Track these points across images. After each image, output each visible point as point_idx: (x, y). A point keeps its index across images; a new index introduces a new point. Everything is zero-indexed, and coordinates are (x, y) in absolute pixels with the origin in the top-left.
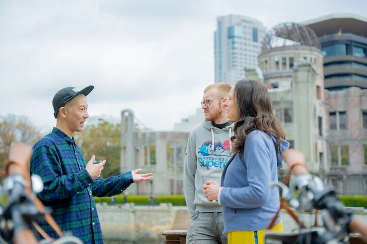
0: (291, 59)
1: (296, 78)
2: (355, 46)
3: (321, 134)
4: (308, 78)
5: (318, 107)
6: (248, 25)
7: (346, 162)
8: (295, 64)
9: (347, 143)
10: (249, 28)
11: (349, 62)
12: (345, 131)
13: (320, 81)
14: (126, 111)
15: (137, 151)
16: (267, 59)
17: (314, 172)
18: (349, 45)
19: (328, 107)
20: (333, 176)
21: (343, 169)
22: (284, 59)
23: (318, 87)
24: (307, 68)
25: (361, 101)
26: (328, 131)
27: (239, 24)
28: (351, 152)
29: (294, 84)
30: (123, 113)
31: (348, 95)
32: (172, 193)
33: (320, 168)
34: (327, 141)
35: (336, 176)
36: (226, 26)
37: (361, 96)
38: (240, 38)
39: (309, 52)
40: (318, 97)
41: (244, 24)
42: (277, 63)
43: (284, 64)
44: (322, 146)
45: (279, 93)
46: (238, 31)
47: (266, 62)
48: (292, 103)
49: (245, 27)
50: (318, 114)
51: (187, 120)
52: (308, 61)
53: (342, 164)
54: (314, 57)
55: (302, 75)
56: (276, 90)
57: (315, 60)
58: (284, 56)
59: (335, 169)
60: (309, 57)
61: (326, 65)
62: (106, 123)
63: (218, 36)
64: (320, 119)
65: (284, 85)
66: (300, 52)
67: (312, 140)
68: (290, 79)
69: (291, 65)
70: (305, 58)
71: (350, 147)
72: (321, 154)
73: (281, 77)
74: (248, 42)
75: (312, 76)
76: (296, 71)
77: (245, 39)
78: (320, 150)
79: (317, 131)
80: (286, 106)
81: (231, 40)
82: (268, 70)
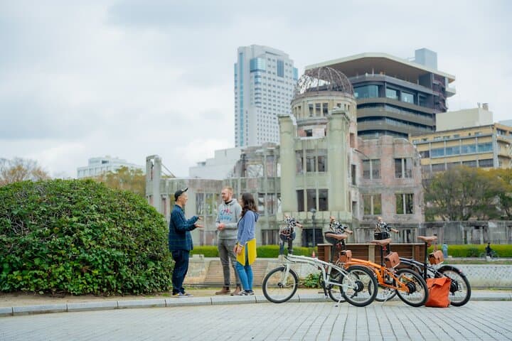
0: (325, 105)
1: (330, 126)
2: (388, 88)
3: (354, 183)
4: (342, 126)
5: (352, 155)
6: (272, 57)
7: (378, 211)
8: (330, 112)
9: (380, 192)
10: (274, 61)
11: (382, 104)
12: (378, 180)
13: (354, 129)
14: (153, 157)
15: (164, 199)
16: (301, 104)
17: (347, 222)
18: (381, 87)
19: (360, 154)
20: (365, 225)
21: (376, 218)
22: (318, 105)
23: (352, 135)
24: (342, 116)
25: (394, 149)
26: (361, 180)
27: (262, 56)
28: (383, 200)
29: (328, 131)
30: (148, 160)
31: (380, 144)
32: (202, 244)
33: (353, 218)
34: (360, 190)
35: (369, 225)
36: (248, 57)
37: (393, 144)
38: (264, 71)
39: (343, 99)
40: (352, 146)
41: (268, 56)
42: (311, 109)
43: (318, 110)
44: (355, 196)
45: (313, 140)
46: (261, 64)
47: (300, 107)
48: (326, 151)
49: (269, 59)
50: (352, 162)
51: (204, 164)
52: (342, 108)
53: (374, 214)
54: (347, 104)
55: (337, 123)
56: (310, 138)
57: (349, 106)
58: (318, 102)
59: (368, 218)
60: (343, 104)
61: (359, 107)
62: (125, 169)
63: (239, 68)
64: (354, 167)
65: (318, 132)
66: (334, 98)
67: (346, 189)
68: (325, 126)
69: (326, 111)
70: (339, 105)
71: (382, 196)
72: (354, 203)
73: (315, 124)
74: (273, 77)
75: (347, 123)
76: (330, 119)
77: (269, 72)
78: (353, 199)
79: (350, 180)
80: (320, 154)
81: (253, 74)
82: (302, 115)
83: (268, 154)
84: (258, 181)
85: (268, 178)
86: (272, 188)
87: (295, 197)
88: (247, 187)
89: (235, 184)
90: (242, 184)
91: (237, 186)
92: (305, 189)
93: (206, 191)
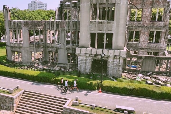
28: (141, 34)
34: (128, 27)
83: (73, 5)
84: (66, 23)
85: (73, 22)
86: (75, 28)
87: (89, 37)
88: (60, 26)
89: (53, 24)
90: (56, 24)
91: (54, 26)
92: (97, 32)
93: (35, 29)
